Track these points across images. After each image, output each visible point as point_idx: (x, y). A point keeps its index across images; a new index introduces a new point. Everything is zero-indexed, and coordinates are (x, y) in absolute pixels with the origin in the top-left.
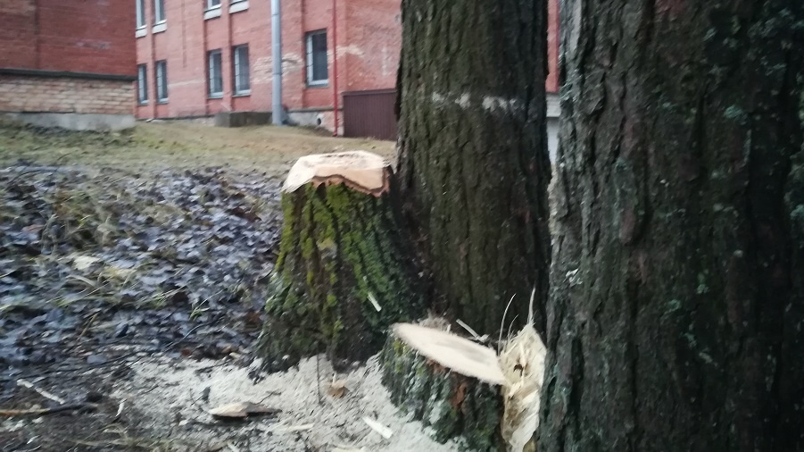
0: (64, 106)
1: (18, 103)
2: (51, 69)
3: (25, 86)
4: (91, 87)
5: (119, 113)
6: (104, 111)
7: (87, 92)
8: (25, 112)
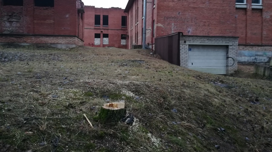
0: (59, 43)
1: (50, 42)
2: (57, 34)
3: (52, 38)
4: (66, 38)
5: (72, 44)
6: (68, 43)
7: (65, 39)
8: (51, 44)
